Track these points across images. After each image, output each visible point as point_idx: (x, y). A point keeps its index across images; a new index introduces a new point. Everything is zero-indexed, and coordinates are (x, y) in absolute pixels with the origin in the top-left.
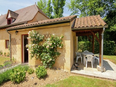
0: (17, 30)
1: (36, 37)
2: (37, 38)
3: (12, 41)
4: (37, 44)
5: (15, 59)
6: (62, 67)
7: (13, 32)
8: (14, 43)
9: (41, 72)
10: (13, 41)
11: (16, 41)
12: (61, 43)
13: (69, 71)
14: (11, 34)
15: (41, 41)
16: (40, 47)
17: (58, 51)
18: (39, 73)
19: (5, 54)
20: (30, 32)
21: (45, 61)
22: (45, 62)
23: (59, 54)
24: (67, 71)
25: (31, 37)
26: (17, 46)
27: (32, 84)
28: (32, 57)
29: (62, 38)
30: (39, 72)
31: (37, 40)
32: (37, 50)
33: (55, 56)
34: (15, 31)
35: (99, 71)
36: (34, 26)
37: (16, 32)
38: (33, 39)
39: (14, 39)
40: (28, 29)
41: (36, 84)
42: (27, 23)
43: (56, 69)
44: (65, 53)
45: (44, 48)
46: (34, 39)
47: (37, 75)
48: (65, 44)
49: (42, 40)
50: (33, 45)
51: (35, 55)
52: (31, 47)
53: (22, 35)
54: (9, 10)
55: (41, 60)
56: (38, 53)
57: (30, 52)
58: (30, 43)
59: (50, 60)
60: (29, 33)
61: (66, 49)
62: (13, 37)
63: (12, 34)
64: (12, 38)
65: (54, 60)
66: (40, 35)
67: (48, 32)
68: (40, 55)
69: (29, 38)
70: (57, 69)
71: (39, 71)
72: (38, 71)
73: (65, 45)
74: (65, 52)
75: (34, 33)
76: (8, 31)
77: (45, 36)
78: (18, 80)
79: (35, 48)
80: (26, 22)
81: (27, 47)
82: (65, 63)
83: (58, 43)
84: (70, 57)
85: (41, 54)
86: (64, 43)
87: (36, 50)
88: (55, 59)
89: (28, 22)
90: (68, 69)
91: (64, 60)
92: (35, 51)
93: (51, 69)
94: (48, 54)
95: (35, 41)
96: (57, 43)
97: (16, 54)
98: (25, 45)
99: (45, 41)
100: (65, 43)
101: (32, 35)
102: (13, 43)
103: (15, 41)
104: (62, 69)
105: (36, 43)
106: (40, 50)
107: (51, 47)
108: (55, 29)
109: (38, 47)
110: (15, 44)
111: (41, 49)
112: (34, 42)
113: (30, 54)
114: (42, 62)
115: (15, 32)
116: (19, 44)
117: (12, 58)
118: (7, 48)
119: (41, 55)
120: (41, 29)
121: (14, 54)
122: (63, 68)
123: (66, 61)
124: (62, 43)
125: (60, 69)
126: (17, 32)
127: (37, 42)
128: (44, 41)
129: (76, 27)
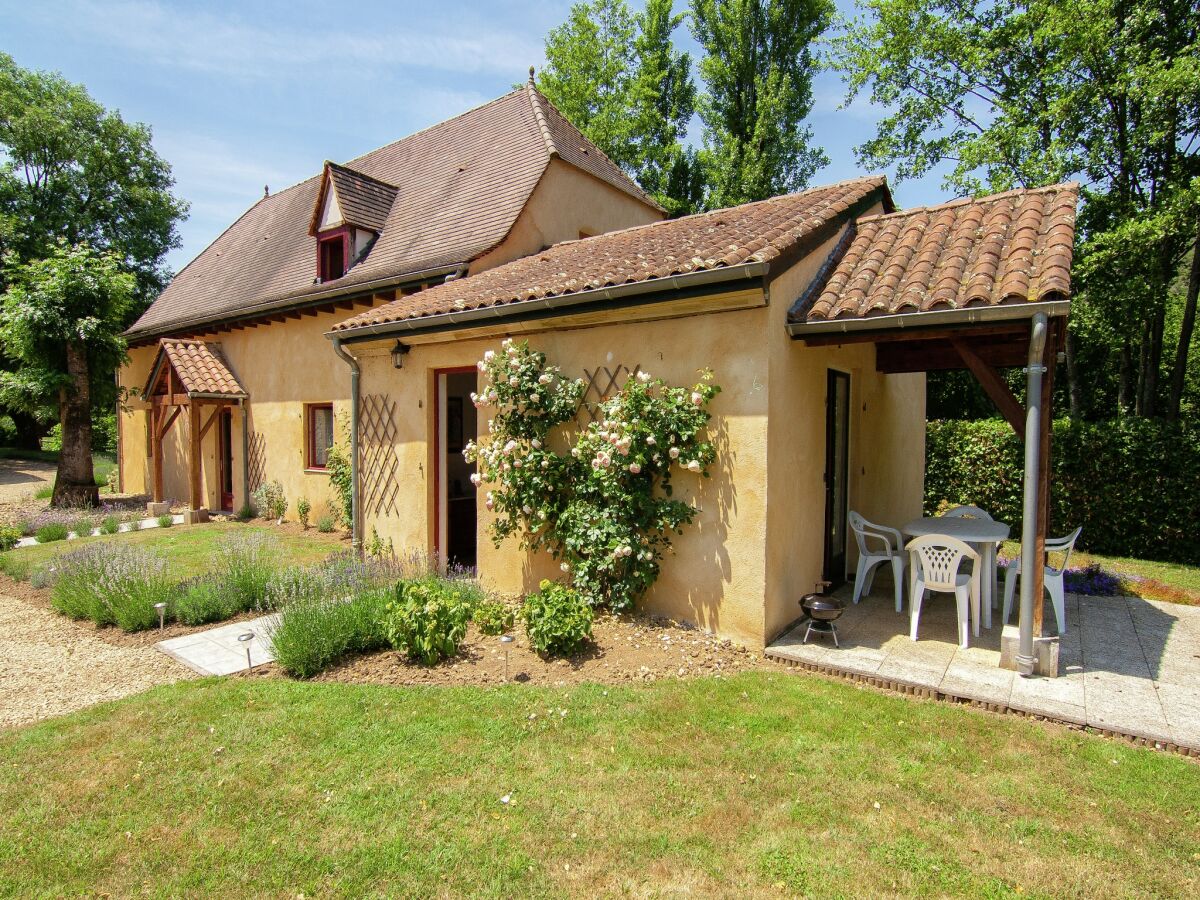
0: (406, 340)
1: (531, 391)
2: (534, 397)
3: (365, 418)
4: (535, 442)
5: (387, 543)
6: (706, 611)
7: (375, 352)
8: (381, 432)
9: (554, 617)
10: (375, 419)
11: (397, 418)
12: (703, 435)
13: (755, 643)
14: (358, 369)
15: (565, 419)
16: (554, 465)
17: (679, 494)
18: (541, 620)
19: (305, 510)
20: (490, 354)
21: (585, 557)
22: (585, 565)
23: (684, 515)
24: (737, 643)
25: (494, 394)
26: (401, 449)
27: (503, 678)
28: (504, 530)
29: (710, 395)
30: (540, 616)
31: (537, 409)
32: (536, 480)
33: (652, 532)
34: (391, 342)
35: (1004, 664)
36: (515, 309)
37: (394, 352)
38: (511, 406)
39: (380, 404)
40: (475, 332)
41: (523, 678)
42: (465, 274)
43: (662, 622)
44: (731, 512)
45: (581, 469)
46: (516, 402)
47: (533, 630)
48: (727, 445)
49: (568, 415)
50: (512, 444)
51: (521, 523)
52: (500, 464)
53: (437, 372)
54: (331, 167)
55: (560, 552)
56: (539, 503)
57: (486, 496)
58: (487, 433)
59: (618, 550)
60: (485, 361)
61: (736, 480)
62: (371, 386)
63: (364, 364)
64: (364, 394)
65: (649, 555)
66: (558, 377)
67: (609, 357)
68: (552, 517)
69: (481, 397)
70: (667, 625)
71: (543, 609)
72: (537, 611)
73: (732, 448)
74: (729, 500)
75: (515, 362)
76: (343, 341)
77: (593, 380)
78: (426, 646)
79: (522, 469)
80: (462, 266)
81: (469, 459)
82: (725, 583)
83: (672, 439)
84: (762, 537)
85: (561, 510)
86: (722, 435)
87: (528, 484)
88: (659, 547)
89: (471, 260)
90: (745, 627)
91: (718, 558)
92: (520, 489)
93: (627, 620)
94: (605, 513)
95: (521, 417)
96: (667, 437)
97: (392, 512)
98: (456, 446)
99: (594, 418)
100: (732, 433)
101: (502, 377)
102: (371, 431)
103: (386, 417)
104: (708, 630)
105: (530, 436)
106: (555, 484)
107: (630, 459)
108: (659, 329)
109: (545, 463)
110: (389, 435)
111: (564, 478)
112: (515, 426)
113: (489, 508)
114: (565, 567)
115: (386, 351)
116: (411, 439)
117: (368, 538)
118: (315, 465)
119: (564, 515)
120: (565, 329)
121: (384, 506)
122: (714, 622)
123: (737, 571)
124: (712, 435)
125: (690, 627)
126: (403, 349)
127: (535, 428)
128: (584, 416)
129: (818, 316)
